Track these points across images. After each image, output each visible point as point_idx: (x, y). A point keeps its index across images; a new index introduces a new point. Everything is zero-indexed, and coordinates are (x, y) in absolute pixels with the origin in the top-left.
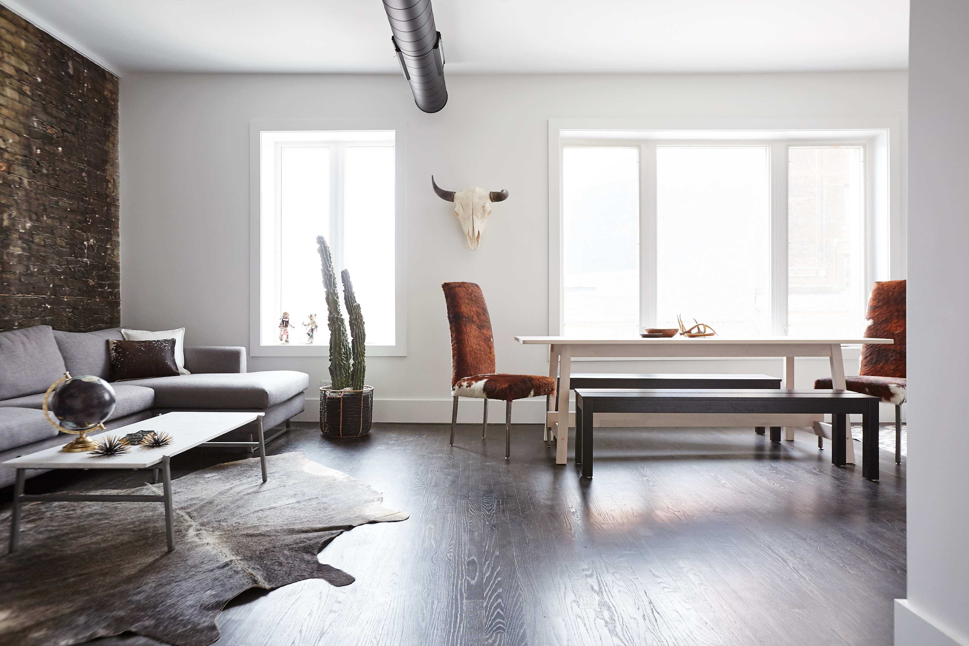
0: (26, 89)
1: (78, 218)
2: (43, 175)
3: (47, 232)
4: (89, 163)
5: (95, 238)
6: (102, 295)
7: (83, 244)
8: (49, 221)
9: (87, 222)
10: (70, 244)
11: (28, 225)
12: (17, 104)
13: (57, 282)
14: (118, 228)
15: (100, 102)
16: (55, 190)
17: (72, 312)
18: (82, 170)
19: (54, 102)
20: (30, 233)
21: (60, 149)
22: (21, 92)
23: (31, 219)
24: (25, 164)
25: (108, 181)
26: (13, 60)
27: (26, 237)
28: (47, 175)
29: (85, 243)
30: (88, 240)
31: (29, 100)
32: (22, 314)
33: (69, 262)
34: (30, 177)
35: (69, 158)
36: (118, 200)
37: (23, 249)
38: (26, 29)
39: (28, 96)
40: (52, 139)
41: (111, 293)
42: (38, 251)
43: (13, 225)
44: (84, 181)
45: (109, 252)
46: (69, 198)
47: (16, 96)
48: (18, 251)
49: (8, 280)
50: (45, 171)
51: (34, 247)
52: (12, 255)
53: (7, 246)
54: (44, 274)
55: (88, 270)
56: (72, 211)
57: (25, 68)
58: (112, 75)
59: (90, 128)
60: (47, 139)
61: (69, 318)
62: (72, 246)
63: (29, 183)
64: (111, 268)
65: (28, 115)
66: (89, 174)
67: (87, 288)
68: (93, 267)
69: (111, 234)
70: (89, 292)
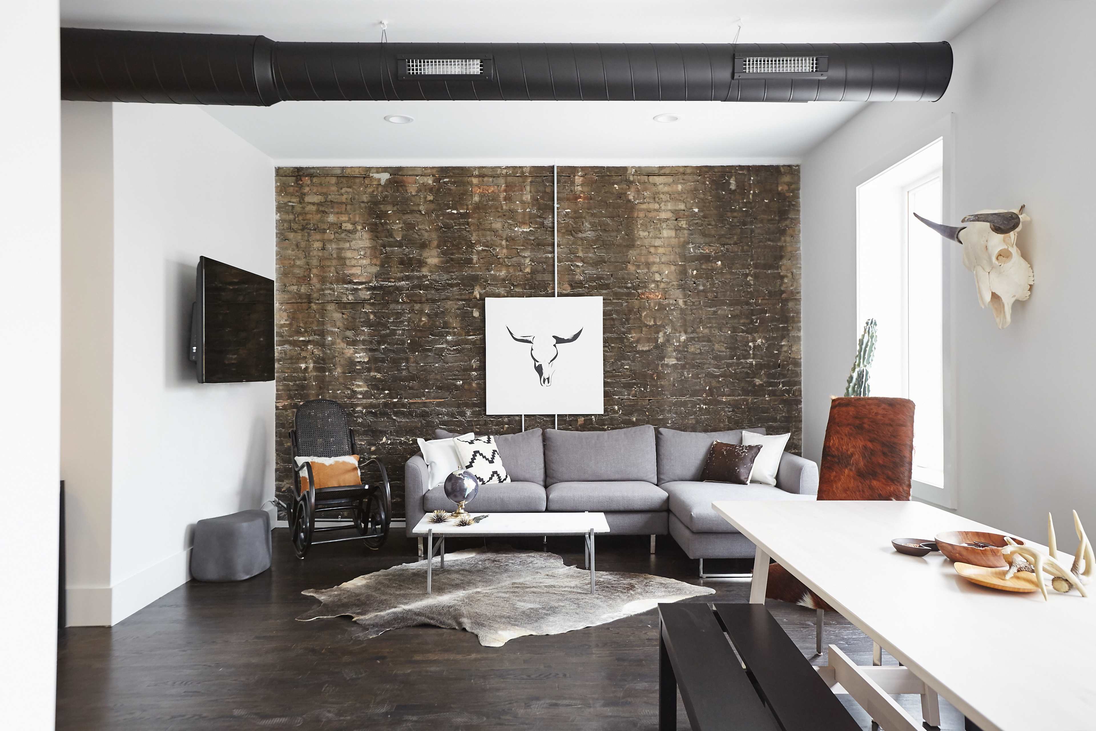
0: (683, 224)
1: (742, 321)
2: (699, 291)
3: (704, 341)
4: (756, 266)
5: (765, 338)
6: (772, 393)
7: (747, 345)
8: (707, 331)
9: (752, 322)
10: (730, 348)
11: (683, 338)
12: (673, 240)
13: (714, 383)
14: (800, 322)
15: (771, 200)
16: (715, 302)
17: (733, 411)
18: (747, 275)
19: (713, 223)
20: (685, 344)
21: (719, 263)
22: (678, 229)
23: (686, 332)
24: (681, 287)
25: (782, 277)
26: (670, 206)
27: (681, 349)
28: (703, 291)
29: (751, 344)
30: (754, 341)
31: (686, 232)
32: (676, 413)
33: (729, 365)
34: (685, 296)
35: (730, 268)
36: (799, 293)
37: (678, 359)
38: (684, 174)
39: (684, 229)
40: (710, 256)
41: (788, 392)
42: (693, 359)
43: (668, 341)
44: (750, 285)
45: (785, 349)
46: (730, 305)
47: (673, 233)
48: (673, 361)
49: (662, 386)
50: (701, 288)
51: (689, 356)
52: (667, 365)
53: (662, 358)
54: (700, 378)
55: (753, 371)
56: (734, 317)
57: (682, 206)
58: (789, 166)
59: (757, 231)
60: (705, 259)
61: (729, 418)
62: (733, 348)
63: (685, 303)
64: (788, 365)
65: (684, 245)
66: (756, 277)
67: (754, 387)
68: (760, 366)
69: (788, 330)
70: (757, 391)
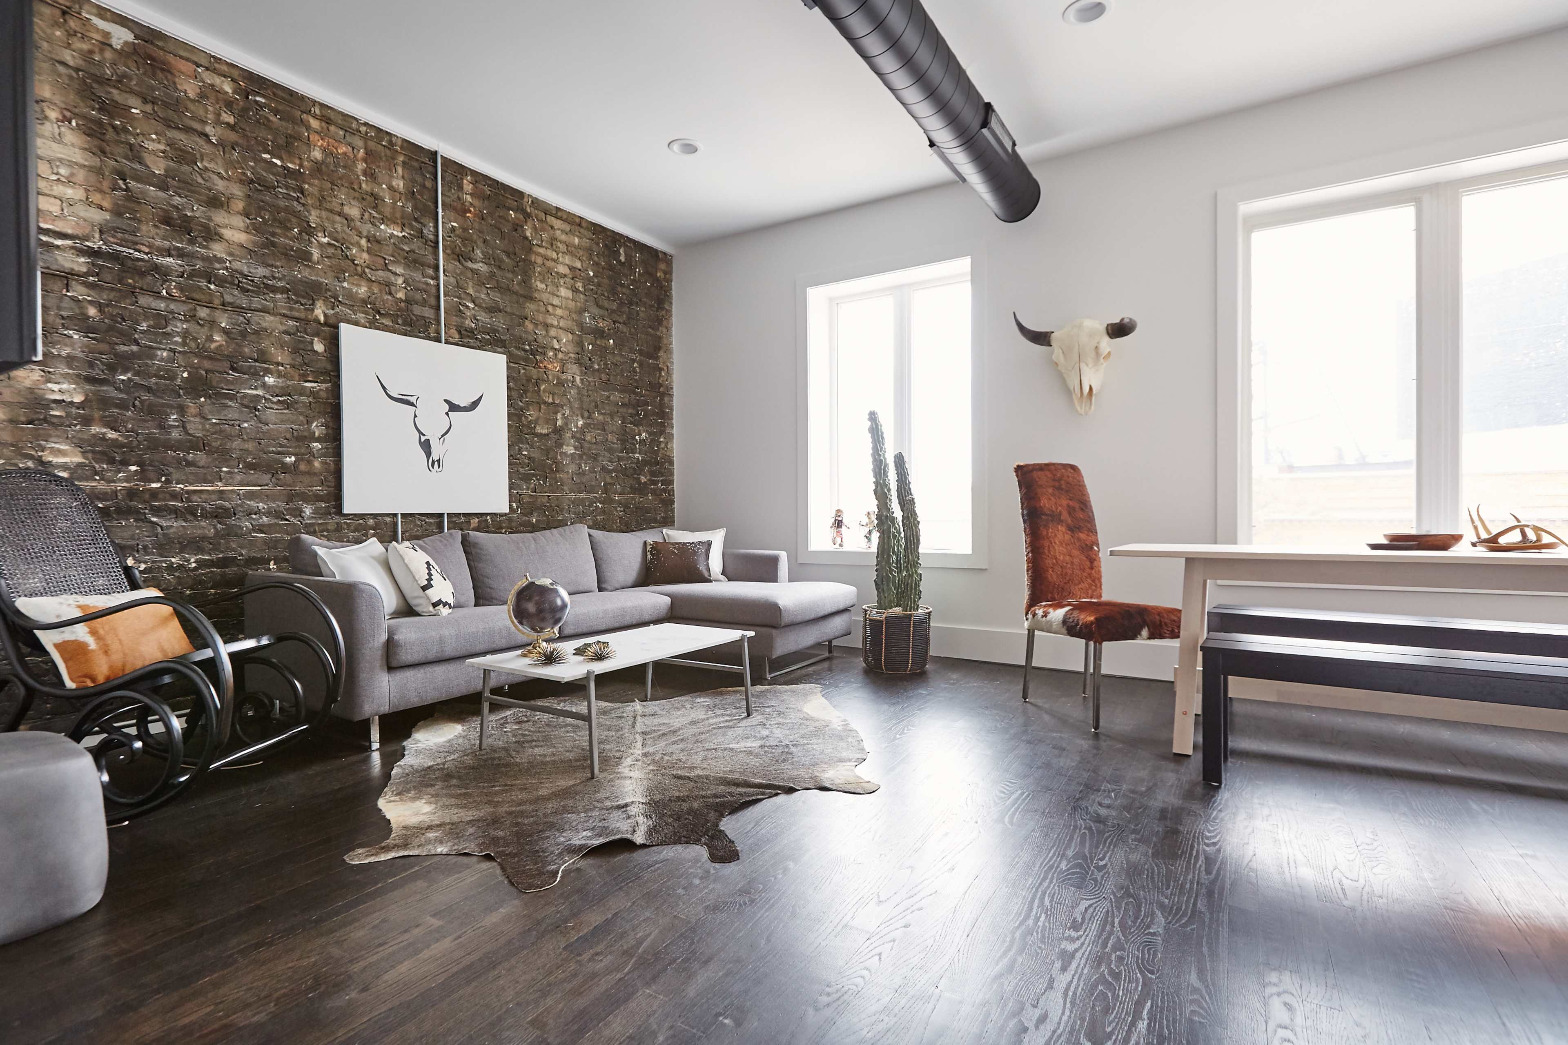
0: (579, 285)
1: (630, 411)
2: (594, 370)
3: (598, 429)
4: (641, 352)
5: (647, 432)
6: (654, 492)
7: (634, 438)
8: (601, 418)
9: (638, 414)
10: (621, 440)
11: (580, 423)
12: (570, 302)
13: (608, 480)
14: (672, 419)
15: (652, 285)
16: (607, 385)
17: (624, 511)
18: (634, 361)
19: (606, 294)
20: (582, 430)
21: (611, 341)
22: (575, 290)
23: (583, 417)
24: (578, 362)
25: (661, 370)
26: (567, 259)
27: (578, 435)
28: (598, 370)
29: (637, 437)
30: (640, 435)
31: (582, 296)
32: (575, 513)
33: (620, 459)
34: (582, 374)
35: (620, 350)
36: (672, 388)
37: (576, 448)
38: (580, 225)
39: (581, 292)
40: (603, 332)
41: (665, 490)
42: (590, 449)
43: (566, 424)
44: (636, 372)
45: (663, 446)
46: (621, 392)
47: (569, 294)
48: (571, 450)
49: (561, 479)
50: (596, 367)
51: (586, 445)
52: (565, 454)
53: (561, 446)
54: (596, 472)
55: (640, 467)
56: (623, 405)
57: (578, 265)
58: (665, 254)
59: (642, 315)
60: (599, 333)
61: (620, 518)
62: (623, 441)
63: (582, 380)
64: (665, 462)
65: (581, 312)
66: (641, 364)
67: (639, 485)
68: (645, 462)
69: (665, 426)
70: (641, 489)
